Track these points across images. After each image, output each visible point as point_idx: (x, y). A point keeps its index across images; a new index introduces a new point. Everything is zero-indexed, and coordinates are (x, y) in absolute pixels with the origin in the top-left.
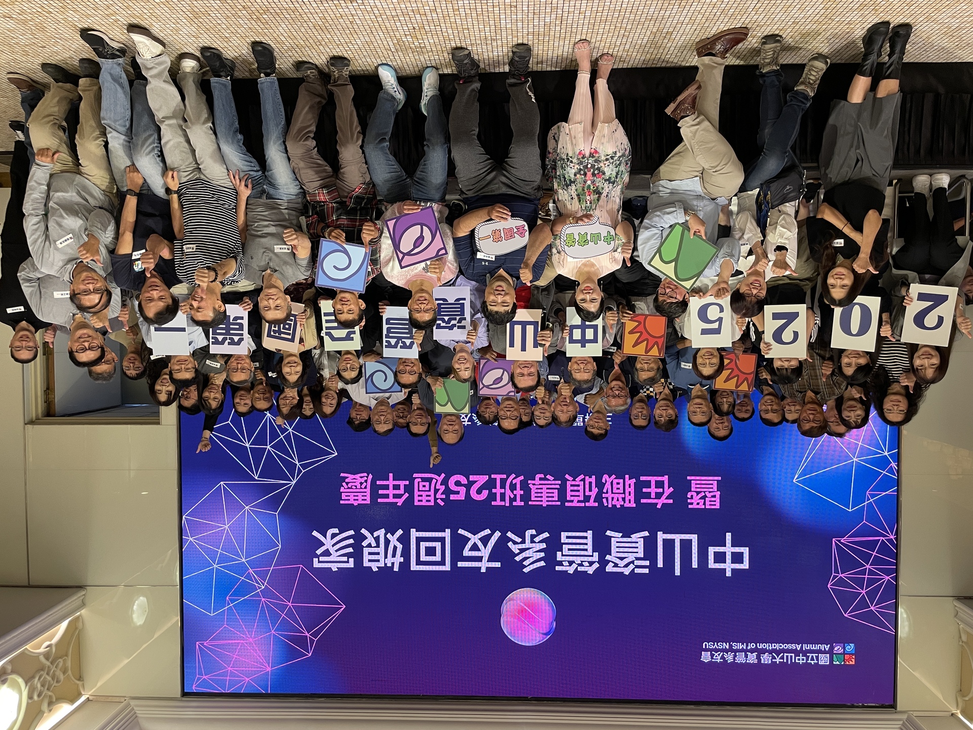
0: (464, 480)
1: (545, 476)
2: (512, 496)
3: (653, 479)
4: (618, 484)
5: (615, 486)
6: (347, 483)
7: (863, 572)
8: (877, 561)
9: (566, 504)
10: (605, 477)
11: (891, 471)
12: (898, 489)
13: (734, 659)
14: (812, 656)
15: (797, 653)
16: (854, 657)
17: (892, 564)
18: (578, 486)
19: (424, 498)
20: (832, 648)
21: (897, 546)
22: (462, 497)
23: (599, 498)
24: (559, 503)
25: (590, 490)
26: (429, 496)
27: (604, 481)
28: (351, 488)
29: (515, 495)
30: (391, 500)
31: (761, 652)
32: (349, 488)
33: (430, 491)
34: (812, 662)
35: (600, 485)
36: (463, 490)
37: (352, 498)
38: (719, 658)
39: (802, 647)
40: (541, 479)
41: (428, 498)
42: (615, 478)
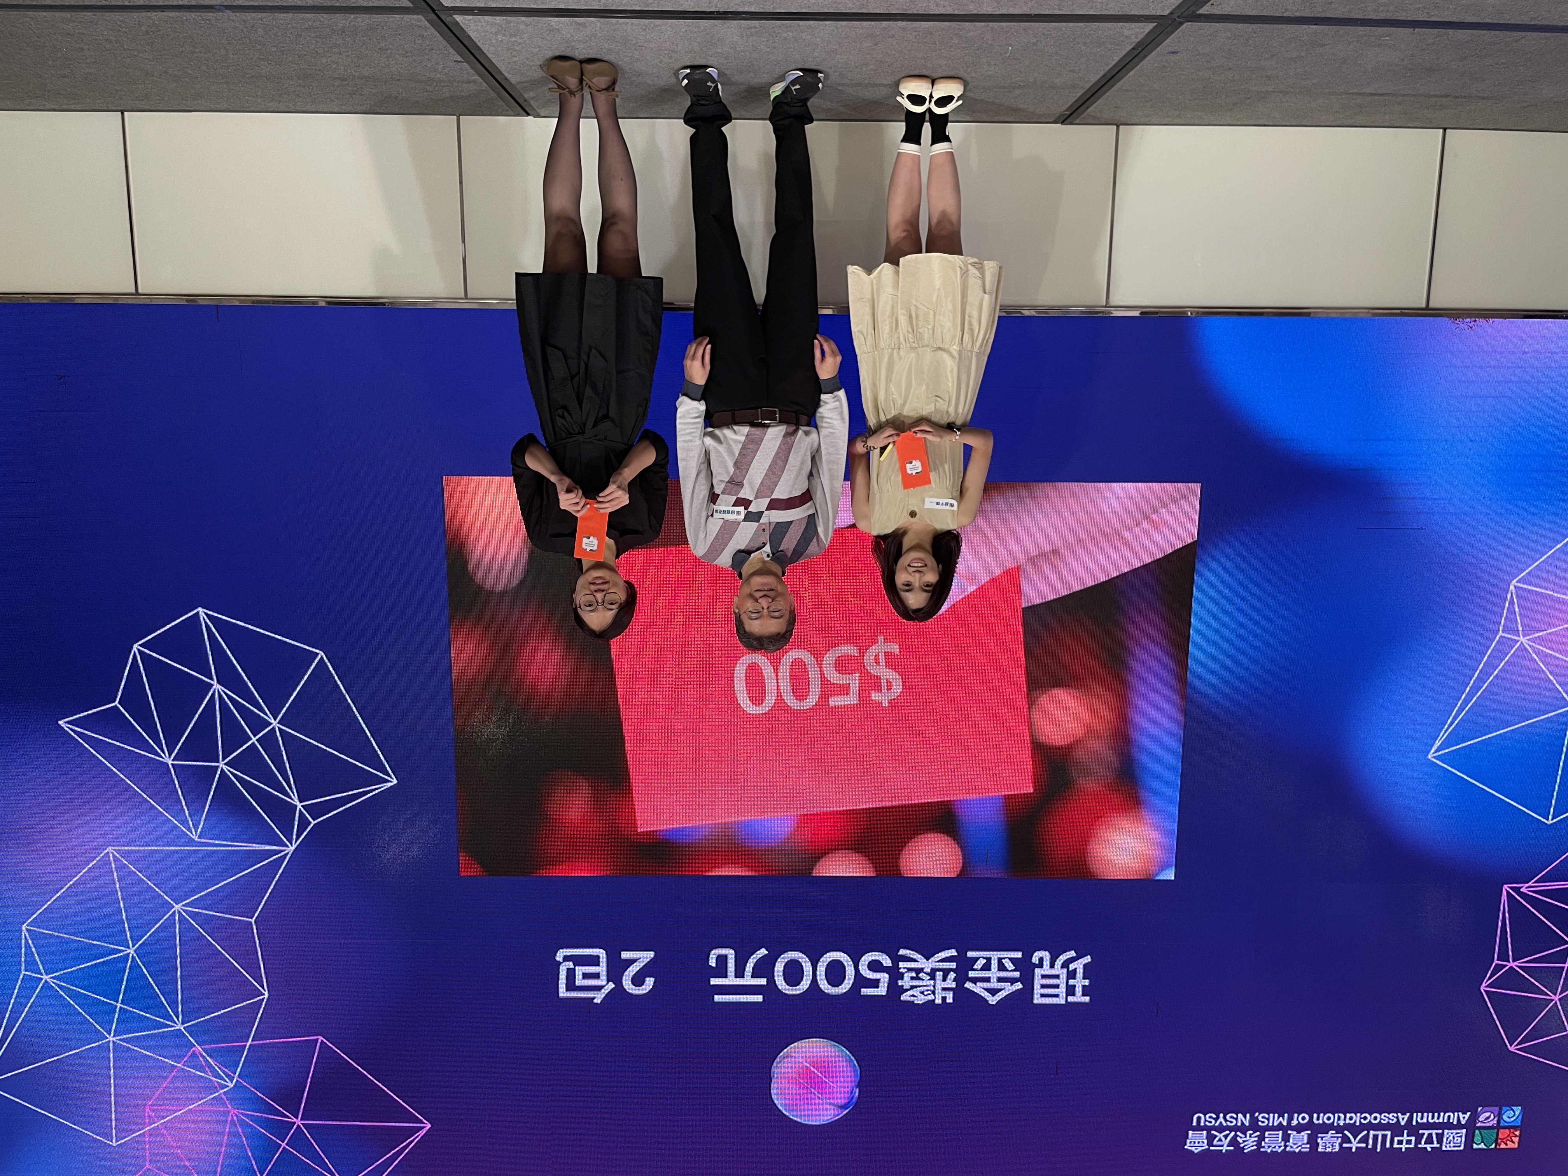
7: (1561, 957)
13: (1259, 1145)
14: (1430, 1135)
15: (1396, 1130)
16: (1517, 1133)
20: (1475, 1117)
31: (1320, 1129)
34: (1429, 1147)
39: (1411, 1118)
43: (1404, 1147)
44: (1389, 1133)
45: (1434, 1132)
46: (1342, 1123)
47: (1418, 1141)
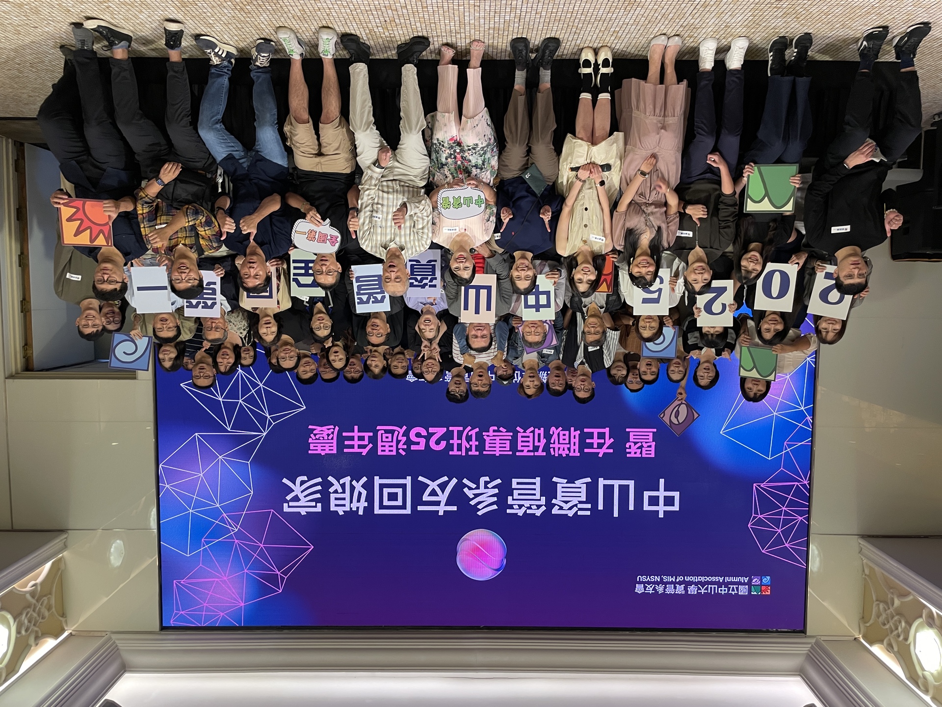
0: (424, 433)
1: (498, 428)
2: (468, 447)
3: (596, 431)
4: (564, 435)
5: (561, 437)
6: (315, 435)
7: (780, 513)
8: (792, 504)
9: (517, 454)
10: (553, 428)
11: (806, 424)
12: (812, 440)
13: (665, 591)
14: (733, 587)
15: (720, 585)
16: (769, 588)
17: (804, 506)
18: (529, 437)
19: (387, 449)
20: (750, 580)
21: (809, 491)
22: (421, 447)
23: (547, 448)
24: (511, 453)
25: (539, 441)
26: (392, 446)
27: (551, 433)
28: (319, 439)
29: (471, 446)
30: (356, 450)
31: (688, 584)
32: (316, 439)
33: (392, 441)
34: (733, 593)
35: (548, 436)
36: (423, 441)
37: (319, 448)
38: (651, 589)
39: (724, 579)
40: (494, 431)
41: (391, 449)
42: (562, 430)
43: (723, 592)
44: (716, 586)
45: (735, 586)
46: (697, 580)
47: (729, 591)
